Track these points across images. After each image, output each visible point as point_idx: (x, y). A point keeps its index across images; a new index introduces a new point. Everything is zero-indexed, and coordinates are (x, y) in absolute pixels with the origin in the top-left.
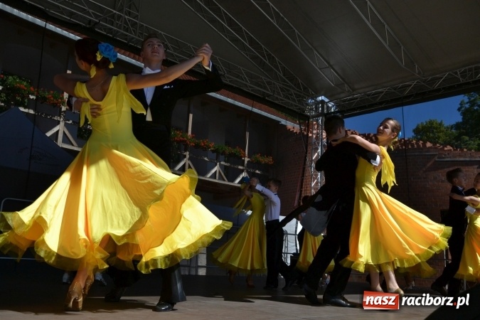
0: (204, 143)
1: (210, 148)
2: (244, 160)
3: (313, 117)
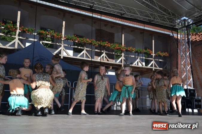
0: (130, 49)
1: (133, 51)
2: (152, 55)
3: (180, 28)
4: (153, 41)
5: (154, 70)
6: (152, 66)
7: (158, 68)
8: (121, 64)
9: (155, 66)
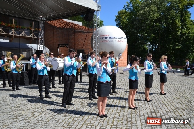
2: (32, 30)
4: (33, 23)
5: (33, 38)
6: (32, 36)
7: (36, 37)
8: (12, 34)
9: (34, 36)
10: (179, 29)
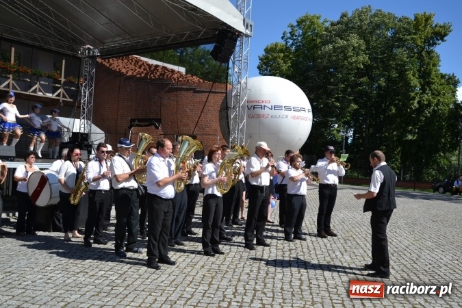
0: (22, 69)
2: (61, 80)
5: (61, 101)
6: (59, 95)
7: (69, 100)
8: (7, 89)
9: (64, 96)
10: (416, 94)
